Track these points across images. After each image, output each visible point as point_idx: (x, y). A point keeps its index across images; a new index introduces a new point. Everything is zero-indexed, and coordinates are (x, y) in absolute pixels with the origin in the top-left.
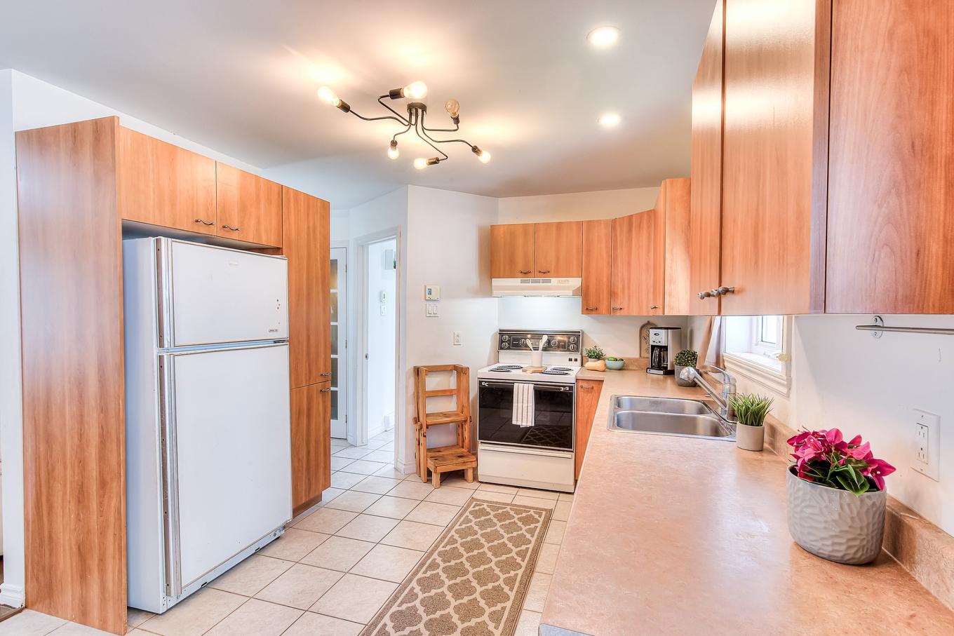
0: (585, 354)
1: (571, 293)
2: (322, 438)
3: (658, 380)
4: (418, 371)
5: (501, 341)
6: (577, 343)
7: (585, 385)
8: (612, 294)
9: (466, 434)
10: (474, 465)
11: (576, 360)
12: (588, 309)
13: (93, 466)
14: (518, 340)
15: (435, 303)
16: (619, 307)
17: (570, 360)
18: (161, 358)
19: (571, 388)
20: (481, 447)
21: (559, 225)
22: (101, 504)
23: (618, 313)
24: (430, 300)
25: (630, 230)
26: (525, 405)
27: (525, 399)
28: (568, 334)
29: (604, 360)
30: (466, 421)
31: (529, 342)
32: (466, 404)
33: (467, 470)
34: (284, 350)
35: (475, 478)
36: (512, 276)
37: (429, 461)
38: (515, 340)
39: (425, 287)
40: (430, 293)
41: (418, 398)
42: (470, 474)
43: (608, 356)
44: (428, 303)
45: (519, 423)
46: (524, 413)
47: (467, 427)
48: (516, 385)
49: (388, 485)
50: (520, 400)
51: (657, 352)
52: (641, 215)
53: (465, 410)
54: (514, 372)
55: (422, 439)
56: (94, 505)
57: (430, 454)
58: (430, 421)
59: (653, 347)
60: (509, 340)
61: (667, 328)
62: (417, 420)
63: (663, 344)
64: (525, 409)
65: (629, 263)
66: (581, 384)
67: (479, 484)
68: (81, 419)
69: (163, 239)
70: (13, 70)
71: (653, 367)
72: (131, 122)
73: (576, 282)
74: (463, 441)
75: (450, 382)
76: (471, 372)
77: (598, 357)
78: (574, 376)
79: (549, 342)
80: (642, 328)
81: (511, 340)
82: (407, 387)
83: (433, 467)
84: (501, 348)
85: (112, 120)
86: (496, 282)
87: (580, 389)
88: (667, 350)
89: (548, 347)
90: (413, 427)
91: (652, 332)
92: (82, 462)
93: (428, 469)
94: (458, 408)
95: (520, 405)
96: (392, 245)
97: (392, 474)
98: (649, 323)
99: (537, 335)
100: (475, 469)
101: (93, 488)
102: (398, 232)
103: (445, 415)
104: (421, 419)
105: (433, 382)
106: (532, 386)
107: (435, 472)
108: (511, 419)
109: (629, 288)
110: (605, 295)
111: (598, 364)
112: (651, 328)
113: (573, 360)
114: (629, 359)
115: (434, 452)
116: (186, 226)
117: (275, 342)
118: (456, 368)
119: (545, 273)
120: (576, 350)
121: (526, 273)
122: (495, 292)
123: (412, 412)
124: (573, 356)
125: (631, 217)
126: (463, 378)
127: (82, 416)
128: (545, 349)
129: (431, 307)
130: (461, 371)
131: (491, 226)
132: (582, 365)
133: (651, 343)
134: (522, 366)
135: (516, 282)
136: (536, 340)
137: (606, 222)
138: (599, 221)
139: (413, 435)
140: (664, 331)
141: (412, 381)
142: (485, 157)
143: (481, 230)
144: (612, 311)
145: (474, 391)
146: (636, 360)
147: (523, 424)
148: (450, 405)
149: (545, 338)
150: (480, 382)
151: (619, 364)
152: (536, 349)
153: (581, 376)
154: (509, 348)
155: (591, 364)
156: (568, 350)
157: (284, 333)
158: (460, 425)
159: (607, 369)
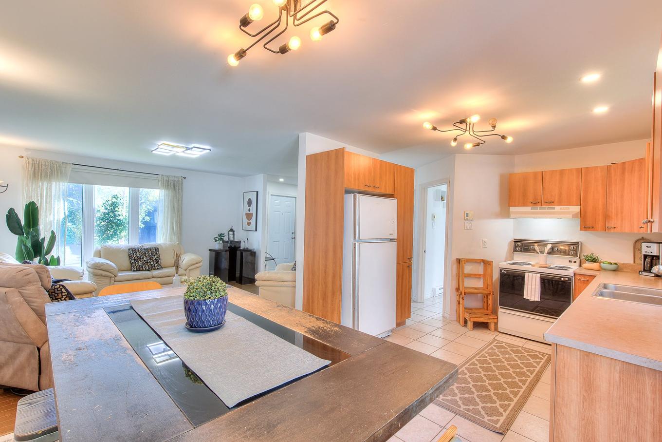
0: (583, 258)
1: (571, 216)
2: (407, 291)
3: (651, 280)
4: (459, 261)
5: (515, 247)
6: (576, 250)
7: (582, 278)
8: (607, 217)
9: (490, 302)
10: (495, 321)
11: (575, 262)
12: (585, 227)
13: (330, 285)
14: (528, 246)
15: (471, 222)
16: (613, 226)
17: (570, 261)
18: (354, 244)
19: (570, 279)
20: (501, 310)
21: (562, 172)
22: (332, 301)
23: (612, 231)
24: (468, 220)
25: (623, 173)
26: (533, 287)
27: (534, 283)
28: (570, 244)
29: (600, 263)
30: (490, 294)
31: (536, 247)
32: (490, 283)
33: (491, 323)
34: (395, 244)
35: (496, 329)
36: (524, 205)
37: (466, 313)
38: (525, 246)
39: (465, 212)
40: (467, 216)
41: (459, 277)
42: (492, 326)
43: (603, 261)
44: (466, 222)
45: (529, 298)
46: (532, 291)
47: (490, 297)
48: (527, 274)
49: (440, 324)
50: (530, 283)
51: (648, 260)
52: (633, 162)
53: (489, 288)
54: (525, 266)
55: (461, 301)
56: (330, 301)
57: (466, 310)
58: (466, 291)
59: (645, 257)
60: (521, 246)
61: (659, 243)
62: (458, 289)
63: (655, 253)
64: (533, 290)
65: (622, 196)
66: (578, 277)
67: (499, 333)
68: (326, 266)
69: (357, 195)
70: (307, 133)
71: (644, 270)
72: (349, 148)
73: (576, 209)
74: (488, 306)
75: (480, 269)
76: (494, 264)
77: (594, 260)
78: (572, 271)
79: (552, 248)
80: (636, 242)
81: (523, 246)
82: (452, 270)
83: (469, 317)
84: (515, 251)
85: (343, 149)
86: (512, 209)
87: (577, 281)
88: (659, 259)
89: (552, 252)
90: (455, 293)
91: (644, 245)
92: (325, 283)
93: (465, 319)
94: (484, 285)
95: (530, 286)
96: (444, 188)
97: (441, 319)
98: (643, 238)
99: (543, 244)
100: (496, 324)
101: (330, 295)
102: (448, 181)
103: (475, 288)
104: (461, 289)
105: (468, 269)
106: (538, 276)
107: (470, 321)
108: (523, 295)
109: (622, 213)
110: (600, 218)
111: (595, 265)
112: (643, 242)
113: (573, 261)
114: (623, 264)
115: (469, 310)
116: (362, 189)
117: (391, 240)
118: (483, 261)
119: (550, 203)
120: (576, 255)
121: (535, 203)
122: (512, 216)
123: (455, 285)
124: (573, 259)
125: (624, 163)
126: (488, 267)
127: (326, 265)
128: (549, 253)
129: (468, 224)
130: (487, 264)
131: (510, 174)
132: (580, 265)
133: (644, 253)
134: (531, 263)
135: (528, 209)
136: (542, 247)
137: (602, 167)
138: (596, 168)
139: (455, 298)
140: (656, 244)
141: (455, 266)
142: (510, 140)
143: (502, 177)
144: (606, 229)
145: (496, 276)
146: (629, 265)
147: (532, 299)
148: (479, 284)
149: (549, 246)
150: (501, 271)
151: (613, 267)
152: (542, 253)
153: (578, 272)
154: (521, 251)
155: (587, 265)
156: (569, 255)
157: (395, 236)
158: (486, 296)
159: (601, 269)
